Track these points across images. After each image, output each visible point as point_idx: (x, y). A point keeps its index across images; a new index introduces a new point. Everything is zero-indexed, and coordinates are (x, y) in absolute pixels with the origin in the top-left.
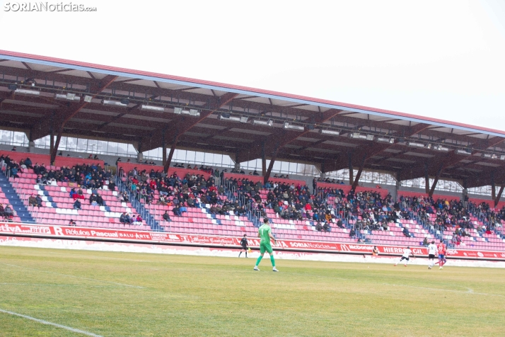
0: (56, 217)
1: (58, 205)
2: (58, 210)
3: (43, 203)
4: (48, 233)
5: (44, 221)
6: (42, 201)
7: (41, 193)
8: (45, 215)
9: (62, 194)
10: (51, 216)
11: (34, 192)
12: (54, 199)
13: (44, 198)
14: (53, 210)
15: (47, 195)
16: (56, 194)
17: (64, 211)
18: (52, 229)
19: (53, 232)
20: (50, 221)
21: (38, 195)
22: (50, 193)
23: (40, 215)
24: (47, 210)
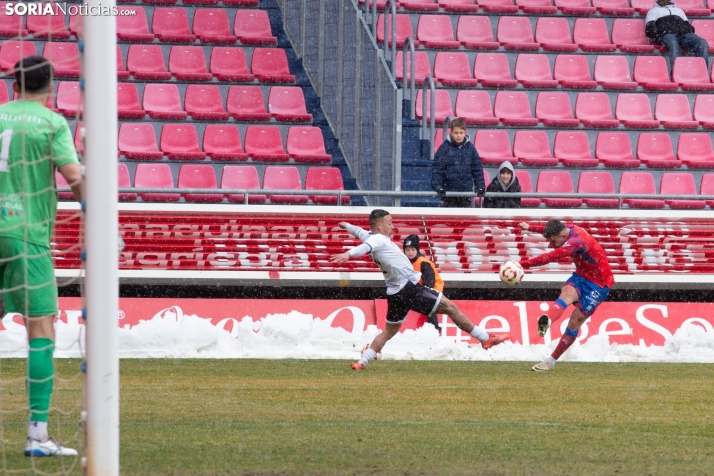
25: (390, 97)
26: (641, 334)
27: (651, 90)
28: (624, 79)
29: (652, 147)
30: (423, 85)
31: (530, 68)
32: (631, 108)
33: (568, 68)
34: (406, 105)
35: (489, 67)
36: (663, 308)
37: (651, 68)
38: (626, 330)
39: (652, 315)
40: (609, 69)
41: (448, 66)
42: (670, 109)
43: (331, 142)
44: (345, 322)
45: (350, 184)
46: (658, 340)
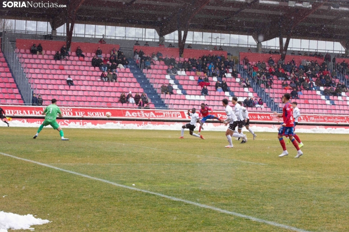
0: (186, 102)
1: (188, 92)
2: (187, 97)
3: (174, 91)
4: (179, 117)
5: (175, 107)
6: (173, 89)
7: (172, 82)
8: (176, 102)
9: (190, 83)
10: (181, 102)
11: (166, 82)
12: (184, 87)
13: (175, 87)
14: (182, 97)
15: (177, 83)
16: (186, 82)
17: (193, 97)
18: (182, 113)
19: (184, 116)
20: (180, 107)
21: (170, 84)
22: (180, 82)
23: (171, 101)
24: (177, 97)
25: (30, 91)
26: (65, 124)
27: (67, 90)
28: (63, 89)
29: (67, 98)
30: (35, 89)
31: (50, 87)
32: (64, 93)
33: (55, 87)
34: (33, 92)
35: (44, 87)
36: (68, 120)
37: (67, 87)
38: (63, 123)
39: (66, 121)
40: (61, 87)
41: (39, 86)
42: (69, 93)
43: (22, 97)
44: (23, 122)
45: (24, 102)
46: (67, 125)
